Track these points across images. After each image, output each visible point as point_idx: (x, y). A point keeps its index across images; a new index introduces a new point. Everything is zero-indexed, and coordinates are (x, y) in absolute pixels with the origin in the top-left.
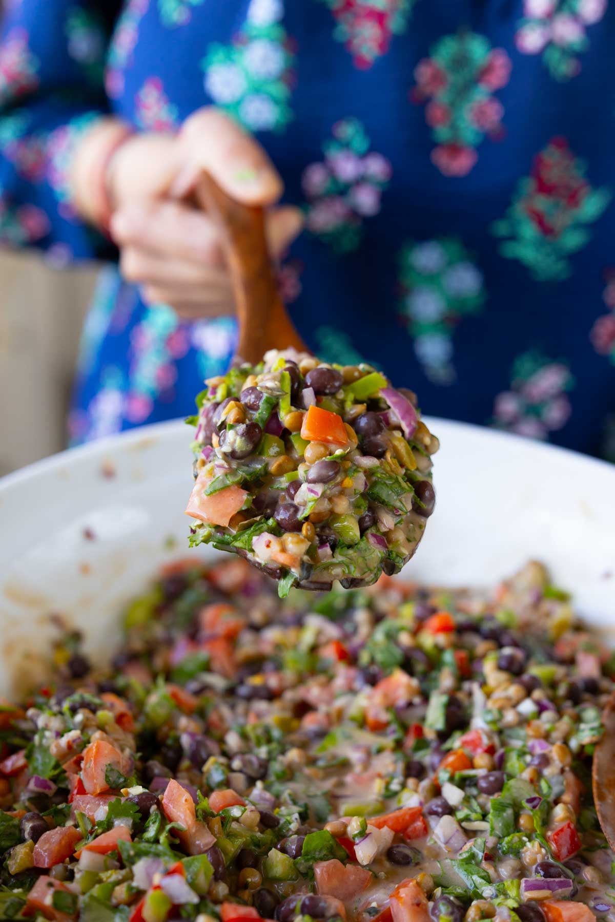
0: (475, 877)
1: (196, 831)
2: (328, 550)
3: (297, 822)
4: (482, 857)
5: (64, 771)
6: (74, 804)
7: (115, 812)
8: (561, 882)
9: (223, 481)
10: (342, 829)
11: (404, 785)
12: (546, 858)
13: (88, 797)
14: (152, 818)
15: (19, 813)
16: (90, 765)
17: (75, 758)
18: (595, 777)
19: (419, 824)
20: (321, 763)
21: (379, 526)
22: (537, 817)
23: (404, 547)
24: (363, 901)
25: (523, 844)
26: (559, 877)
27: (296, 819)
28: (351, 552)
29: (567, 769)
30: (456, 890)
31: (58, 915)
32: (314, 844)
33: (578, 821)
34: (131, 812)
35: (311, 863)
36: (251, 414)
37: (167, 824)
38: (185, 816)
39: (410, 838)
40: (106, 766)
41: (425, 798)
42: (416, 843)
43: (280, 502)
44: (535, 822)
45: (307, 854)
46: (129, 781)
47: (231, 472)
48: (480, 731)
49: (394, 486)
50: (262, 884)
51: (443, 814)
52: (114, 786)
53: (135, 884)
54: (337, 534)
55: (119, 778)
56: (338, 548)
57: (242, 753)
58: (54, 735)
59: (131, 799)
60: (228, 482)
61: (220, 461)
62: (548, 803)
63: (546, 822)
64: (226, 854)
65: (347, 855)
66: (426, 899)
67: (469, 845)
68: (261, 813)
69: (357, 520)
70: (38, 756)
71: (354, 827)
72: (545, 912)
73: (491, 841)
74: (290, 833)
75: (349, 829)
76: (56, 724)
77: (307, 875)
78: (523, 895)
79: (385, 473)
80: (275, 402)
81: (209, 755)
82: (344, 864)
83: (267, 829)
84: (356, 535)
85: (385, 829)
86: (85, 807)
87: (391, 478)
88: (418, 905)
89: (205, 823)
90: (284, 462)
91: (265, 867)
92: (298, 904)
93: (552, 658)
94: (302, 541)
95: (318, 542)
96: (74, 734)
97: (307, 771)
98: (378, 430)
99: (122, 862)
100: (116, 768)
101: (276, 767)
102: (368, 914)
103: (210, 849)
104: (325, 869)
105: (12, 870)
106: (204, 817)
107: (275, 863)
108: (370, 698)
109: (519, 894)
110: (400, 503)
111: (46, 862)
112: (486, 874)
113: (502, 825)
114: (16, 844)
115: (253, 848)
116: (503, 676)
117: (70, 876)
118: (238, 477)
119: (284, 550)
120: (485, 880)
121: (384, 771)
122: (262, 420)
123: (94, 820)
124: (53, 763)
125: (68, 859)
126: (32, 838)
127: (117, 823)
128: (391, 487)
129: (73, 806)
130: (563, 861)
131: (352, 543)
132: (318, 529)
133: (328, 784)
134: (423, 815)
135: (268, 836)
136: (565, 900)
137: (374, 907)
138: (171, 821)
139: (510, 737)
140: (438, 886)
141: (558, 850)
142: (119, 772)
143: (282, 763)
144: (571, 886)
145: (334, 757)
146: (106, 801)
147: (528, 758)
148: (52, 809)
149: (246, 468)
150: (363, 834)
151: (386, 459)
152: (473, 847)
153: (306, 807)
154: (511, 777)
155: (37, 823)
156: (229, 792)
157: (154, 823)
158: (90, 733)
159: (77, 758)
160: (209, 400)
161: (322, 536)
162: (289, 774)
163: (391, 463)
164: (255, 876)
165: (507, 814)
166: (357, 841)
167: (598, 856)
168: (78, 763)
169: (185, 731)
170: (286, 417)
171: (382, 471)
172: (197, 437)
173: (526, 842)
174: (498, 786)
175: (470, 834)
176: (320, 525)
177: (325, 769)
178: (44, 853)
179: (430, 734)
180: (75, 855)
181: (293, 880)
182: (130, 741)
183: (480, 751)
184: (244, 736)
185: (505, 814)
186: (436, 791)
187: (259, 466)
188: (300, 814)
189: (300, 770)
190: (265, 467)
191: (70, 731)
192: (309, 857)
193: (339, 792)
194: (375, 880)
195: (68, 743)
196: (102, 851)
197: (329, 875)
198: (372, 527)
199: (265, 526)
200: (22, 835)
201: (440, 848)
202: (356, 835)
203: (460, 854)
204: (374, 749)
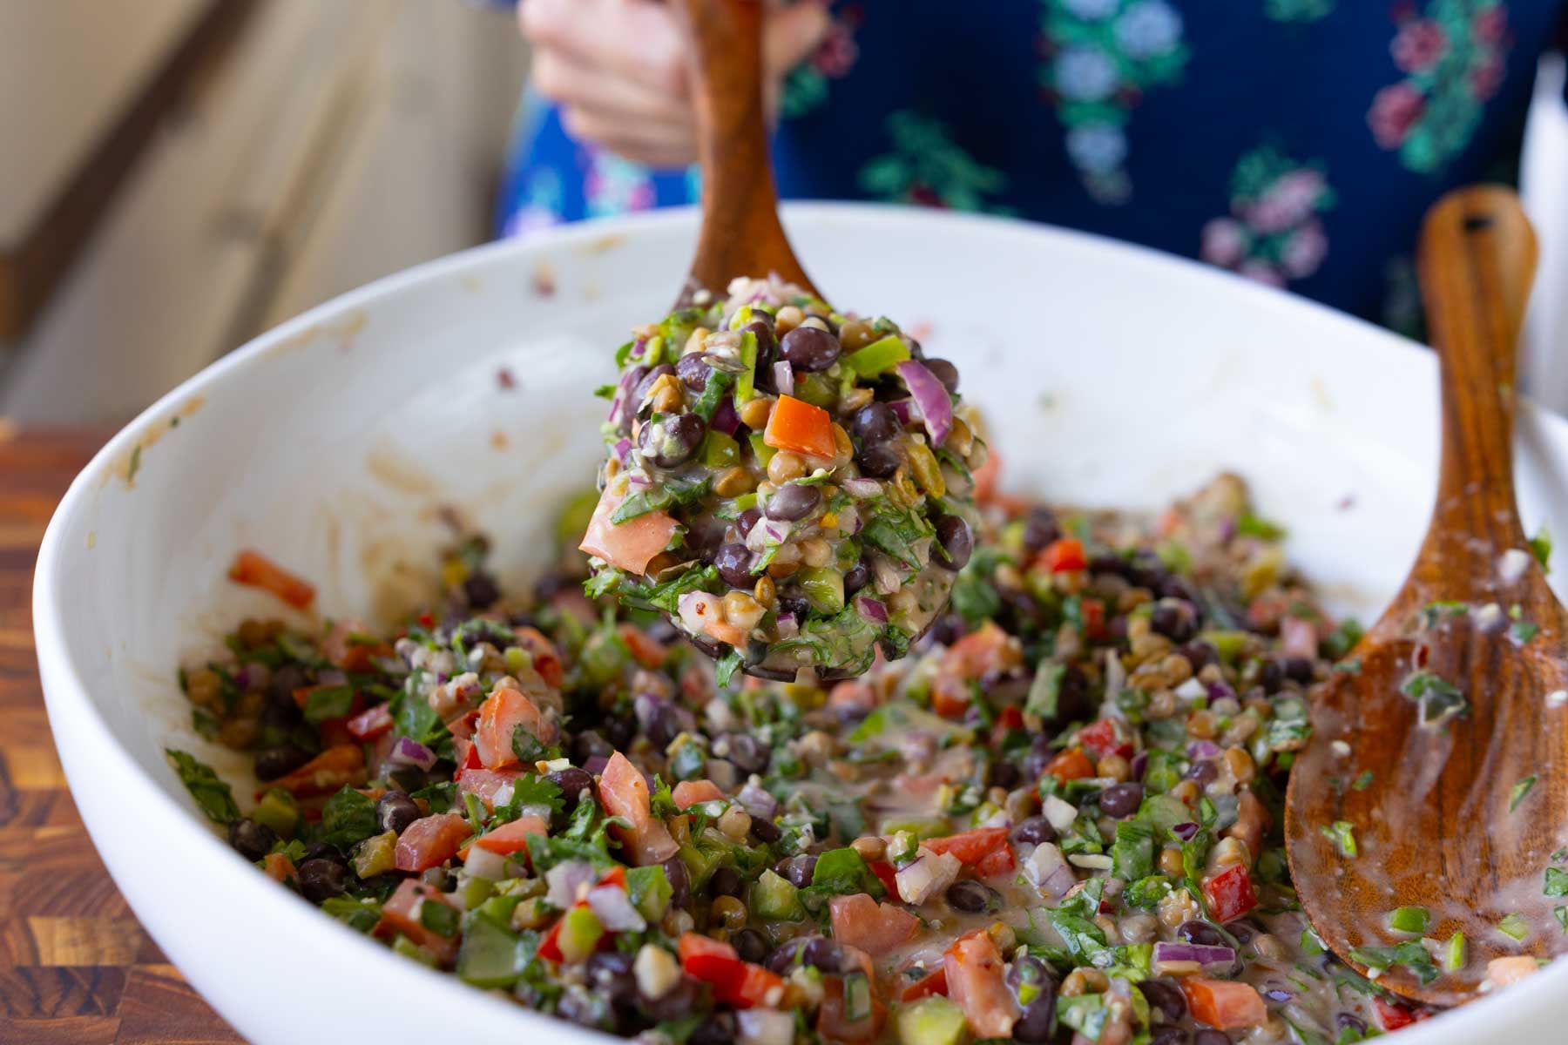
0: (1082, 936)
1: (649, 832)
2: (792, 623)
3: (809, 835)
4: (1097, 907)
5: (450, 735)
6: (462, 782)
7: (525, 796)
8: (1217, 951)
9: (640, 503)
10: (879, 849)
11: (983, 798)
12: (1198, 916)
13: (484, 773)
14: (582, 807)
15: (376, 792)
16: (489, 723)
17: (467, 715)
18: (1290, 802)
19: (1002, 855)
20: (855, 757)
21: (876, 586)
22: (1189, 854)
23: (912, 620)
24: (903, 959)
25: (1164, 893)
26: (1216, 943)
27: (808, 831)
28: (827, 627)
29: (1245, 786)
30: (1049, 949)
31: (428, 936)
32: (832, 869)
33: (1255, 868)
34: (550, 796)
35: (826, 897)
36: (692, 396)
37: (603, 818)
38: (634, 809)
39: (985, 874)
40: (515, 726)
41: (1015, 817)
42: (994, 882)
43: (727, 540)
44: (1185, 860)
45: (820, 883)
46: (549, 752)
47: (654, 489)
48: (1112, 721)
49: (902, 527)
50: (747, 922)
51: (1041, 840)
52: (525, 758)
53: (548, 900)
54: (809, 596)
55: (534, 747)
56: (808, 620)
57: (732, 732)
58: (436, 678)
59: (550, 777)
60: (647, 505)
61: (638, 471)
62: (1209, 835)
63: (1203, 863)
64: (693, 872)
65: (884, 889)
66: (1001, 960)
67: (1076, 888)
68: (753, 818)
69: (843, 575)
70: (410, 711)
71: (897, 846)
72: (1188, 994)
73: (1113, 885)
74: (797, 852)
75: (889, 849)
76: (440, 662)
77: (819, 915)
78: (1154, 967)
79: (890, 505)
80: (728, 381)
81: (678, 731)
82: (879, 904)
83: (761, 843)
84: (837, 601)
85: (948, 857)
86: (479, 787)
87: (899, 513)
88: (988, 966)
89: (663, 821)
90: (736, 477)
91: (753, 900)
92: (801, 950)
93: (1240, 623)
94: (752, 608)
95: (779, 609)
96: (468, 678)
97: (833, 767)
98: (889, 432)
99: (530, 867)
100: (530, 731)
101: (782, 757)
102: (908, 976)
103: (668, 860)
104: (847, 907)
105: (362, 871)
106: (664, 814)
107: (768, 893)
108: (941, 663)
109: (1149, 965)
110: (910, 553)
111: (415, 862)
112: (1099, 932)
113: (1133, 861)
114: (370, 837)
115: (738, 868)
116: (1157, 641)
117: (451, 885)
118: (664, 497)
119: (724, 619)
120: (1098, 941)
121: (953, 776)
122: (707, 408)
123: (492, 805)
124: (432, 721)
125: (448, 861)
126: (394, 827)
127: (526, 811)
128: (898, 528)
129: (460, 785)
130: (1223, 924)
131: (831, 612)
132: (781, 588)
133: (865, 789)
134: (1010, 842)
135: (762, 851)
136: (1221, 979)
137: (918, 968)
138: (610, 814)
139: (1159, 735)
140: (1022, 944)
141: (1217, 904)
142: (534, 737)
143: (793, 752)
144: (1230, 958)
145: (877, 749)
146: (512, 779)
147: (1185, 767)
148: (427, 789)
149: (677, 483)
150: (911, 857)
151: (894, 481)
152: (1083, 891)
153: (828, 818)
154: (1155, 791)
155: (404, 806)
156: (705, 784)
157: (584, 814)
158: (493, 679)
159: (471, 714)
160: (632, 359)
161: (786, 599)
162: (804, 769)
163: (902, 489)
164: (736, 910)
165: (1143, 848)
166: (900, 867)
167: (1282, 922)
168: (471, 724)
169: (643, 692)
170: (745, 405)
171: (887, 503)
172: (611, 418)
173: (1168, 891)
174: (1133, 805)
175: (1080, 873)
176: (783, 581)
177: (861, 764)
178: (412, 849)
179: (1032, 723)
180: (458, 854)
181: (797, 920)
182: (556, 697)
183: (1110, 751)
184: (737, 710)
185: (1138, 847)
186: (1035, 807)
187: (698, 482)
188: (815, 826)
189: (823, 766)
190: (707, 484)
191: (461, 673)
192: (824, 887)
193: (881, 802)
194: (924, 931)
195: (459, 690)
196: (501, 849)
197: (852, 916)
198: (866, 589)
199: (699, 579)
200: (380, 822)
201: (1031, 890)
202: (899, 858)
203: (1063, 902)
204: (942, 740)
